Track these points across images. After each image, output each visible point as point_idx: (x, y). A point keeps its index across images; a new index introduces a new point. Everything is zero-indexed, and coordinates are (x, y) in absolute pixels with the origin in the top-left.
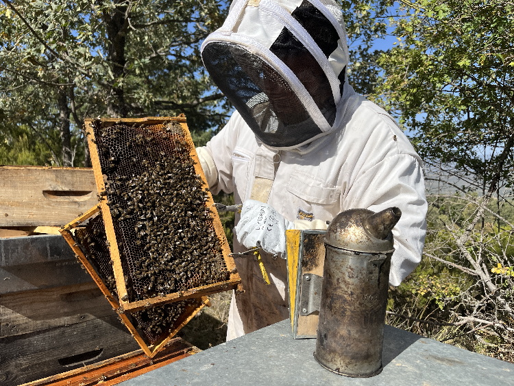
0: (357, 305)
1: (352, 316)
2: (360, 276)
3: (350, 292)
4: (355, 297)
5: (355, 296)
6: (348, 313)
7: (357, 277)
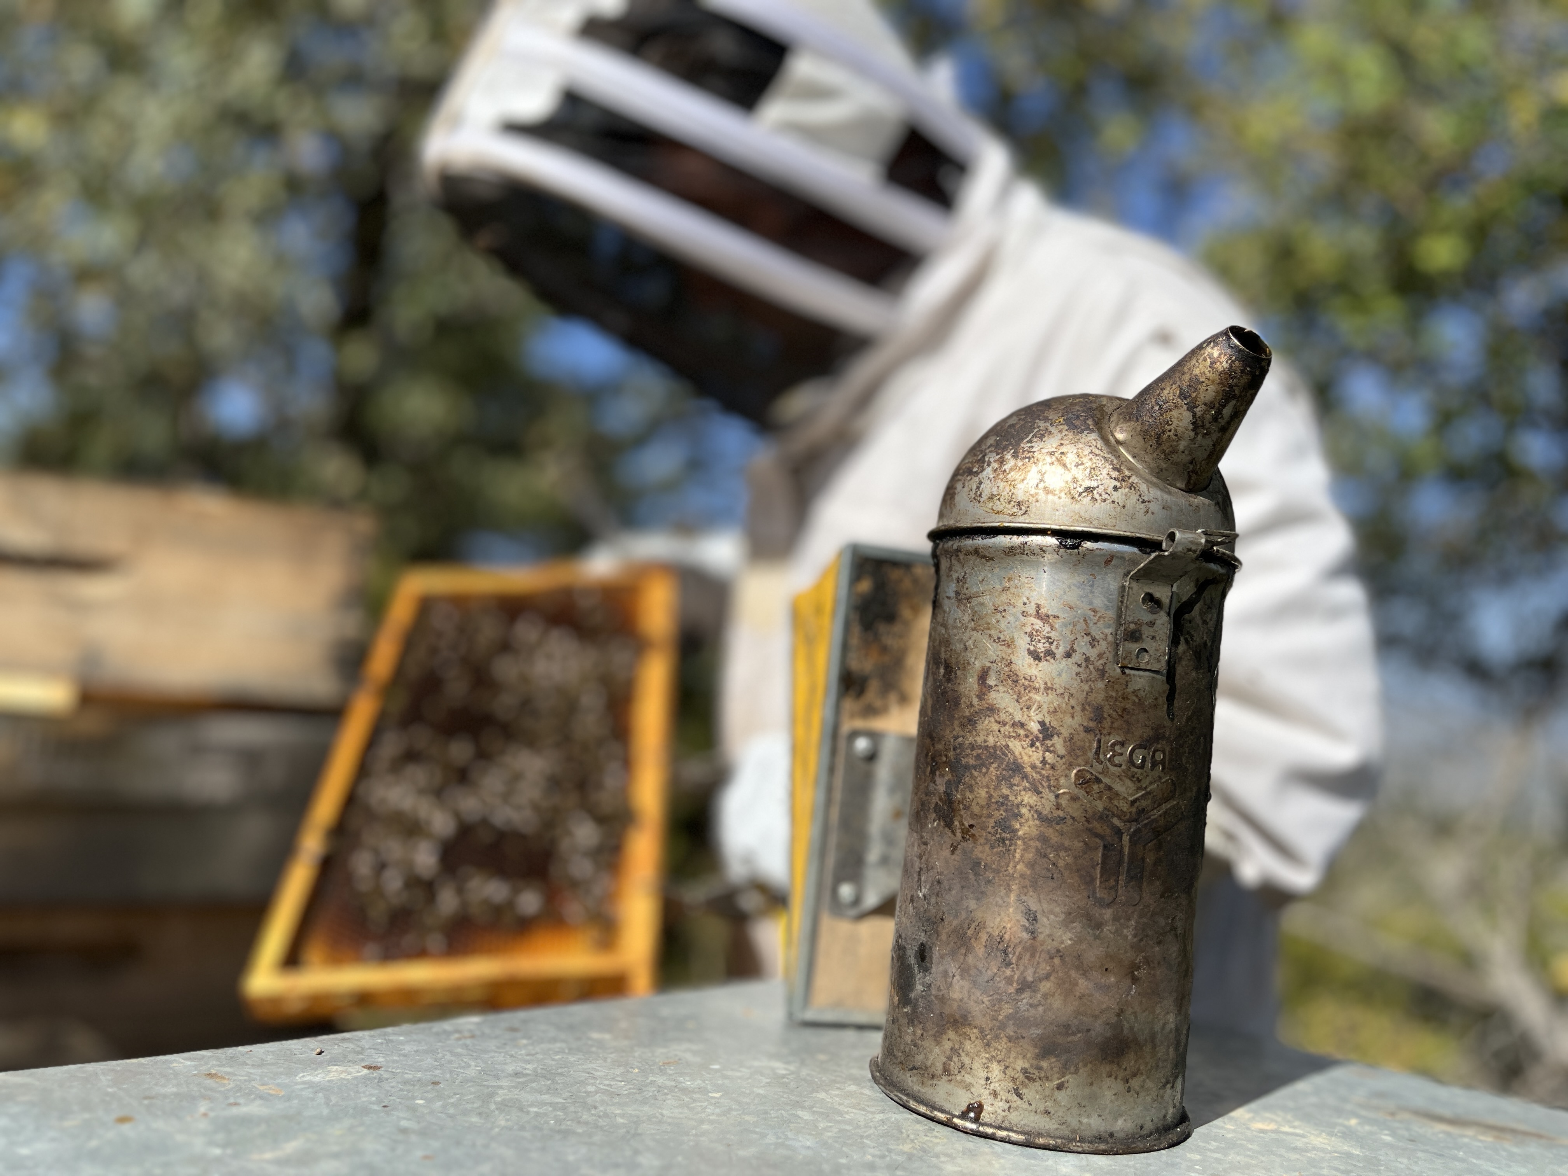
0: (1067, 786)
1: (1043, 839)
2: (1082, 646)
3: (1034, 727)
4: (1060, 749)
5: (1058, 743)
6: (1027, 827)
7: (1068, 655)
